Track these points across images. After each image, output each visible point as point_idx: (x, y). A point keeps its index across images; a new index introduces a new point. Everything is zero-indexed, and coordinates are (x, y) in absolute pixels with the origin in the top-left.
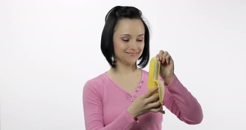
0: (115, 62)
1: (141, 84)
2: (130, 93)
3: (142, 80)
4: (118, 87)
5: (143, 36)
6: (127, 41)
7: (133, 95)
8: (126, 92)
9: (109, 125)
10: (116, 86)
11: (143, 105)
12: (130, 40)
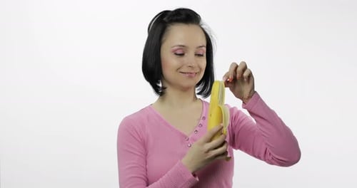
0: (164, 88)
1: (201, 122)
2: (186, 134)
3: (204, 115)
4: (169, 126)
5: (205, 49)
6: (182, 55)
7: (190, 137)
8: (181, 133)
9: (155, 183)
10: (166, 124)
11: (203, 153)
12: (186, 54)
